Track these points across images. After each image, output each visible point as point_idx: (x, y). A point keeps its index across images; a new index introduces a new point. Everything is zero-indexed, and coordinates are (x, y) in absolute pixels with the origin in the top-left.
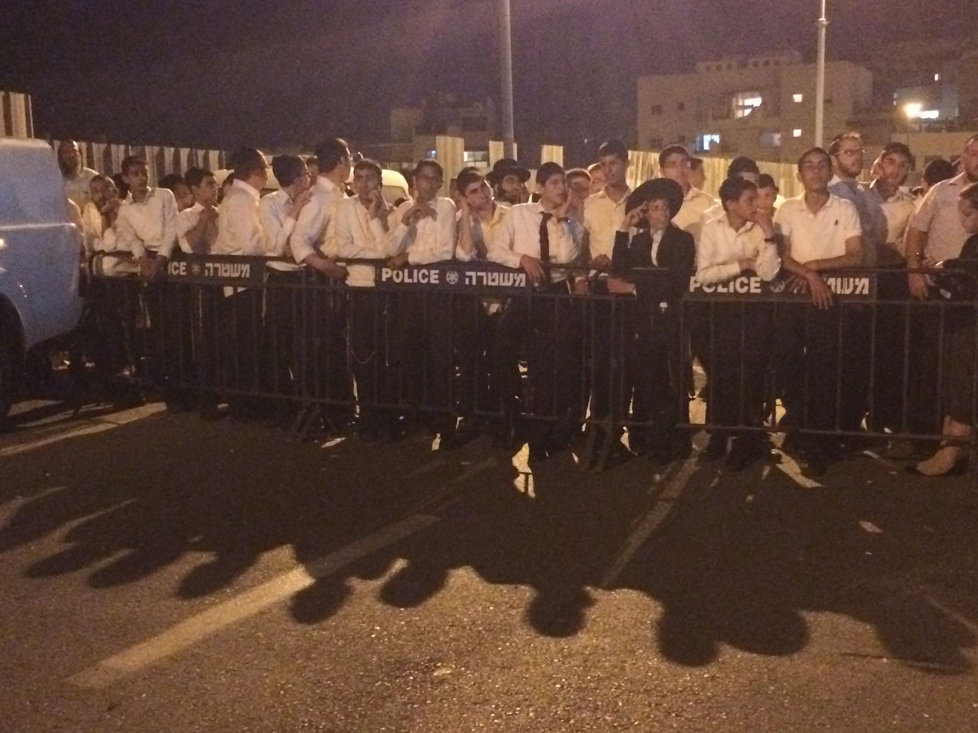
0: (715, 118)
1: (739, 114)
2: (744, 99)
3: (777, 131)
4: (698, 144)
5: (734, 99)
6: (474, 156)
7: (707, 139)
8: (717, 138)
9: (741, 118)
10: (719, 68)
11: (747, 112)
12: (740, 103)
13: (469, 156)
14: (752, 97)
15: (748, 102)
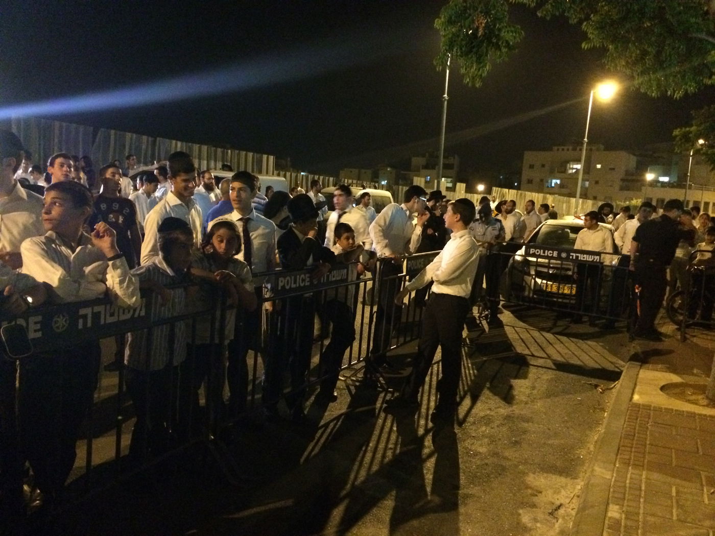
0: (558, 172)
1: (570, 171)
2: (573, 165)
3: (588, 181)
4: (549, 184)
5: (568, 165)
6: (447, 180)
7: (554, 181)
8: (558, 182)
9: (570, 174)
10: (563, 150)
11: (574, 171)
12: (571, 166)
13: (445, 180)
14: (577, 164)
15: (575, 166)
